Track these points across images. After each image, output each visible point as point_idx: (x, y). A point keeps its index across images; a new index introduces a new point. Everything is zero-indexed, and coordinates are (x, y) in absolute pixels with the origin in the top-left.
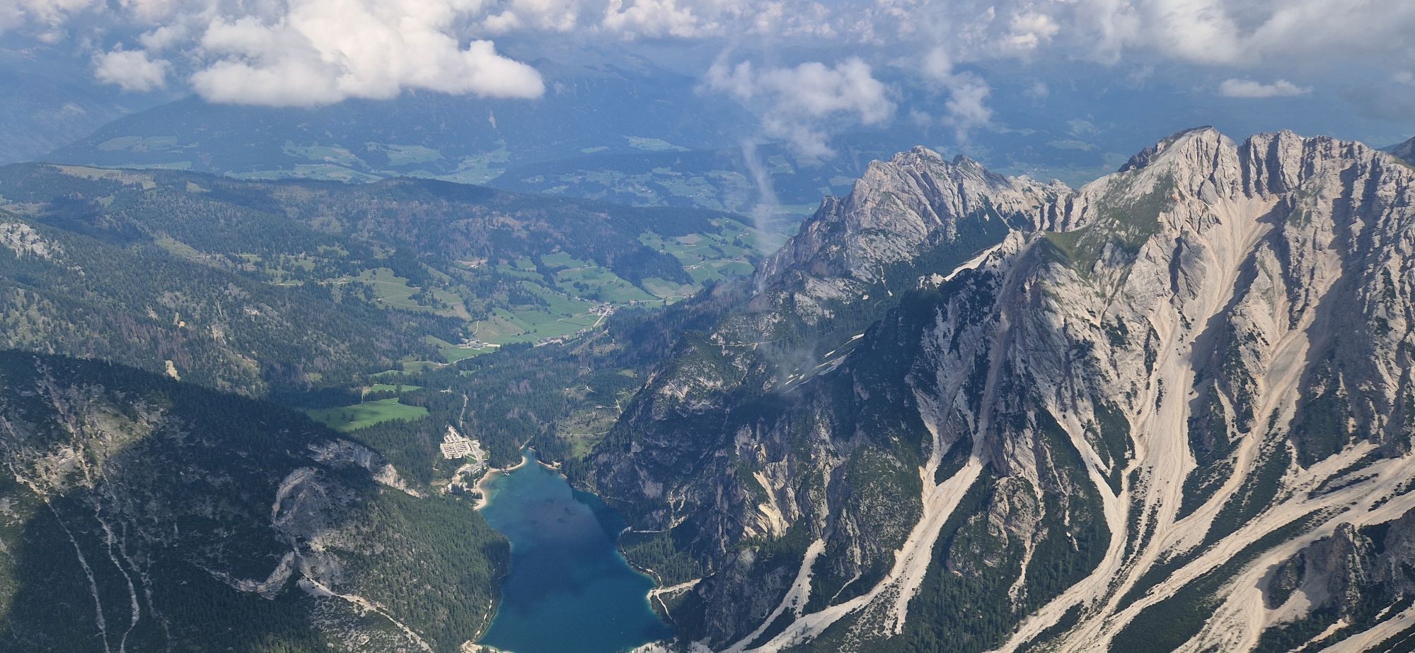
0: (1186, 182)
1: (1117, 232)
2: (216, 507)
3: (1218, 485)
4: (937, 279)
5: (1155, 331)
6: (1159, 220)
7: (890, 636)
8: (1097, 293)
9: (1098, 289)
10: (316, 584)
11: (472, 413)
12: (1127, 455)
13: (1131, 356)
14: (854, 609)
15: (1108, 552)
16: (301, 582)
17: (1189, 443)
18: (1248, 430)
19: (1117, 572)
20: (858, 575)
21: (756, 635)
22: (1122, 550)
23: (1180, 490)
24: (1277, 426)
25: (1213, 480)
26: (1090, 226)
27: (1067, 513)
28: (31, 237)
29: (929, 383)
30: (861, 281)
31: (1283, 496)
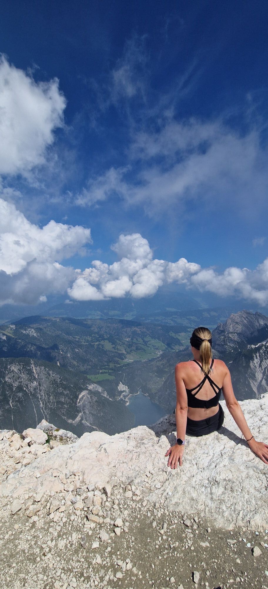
10: (86, 422)
11: (126, 379)
16: (83, 422)
30: (231, 346)
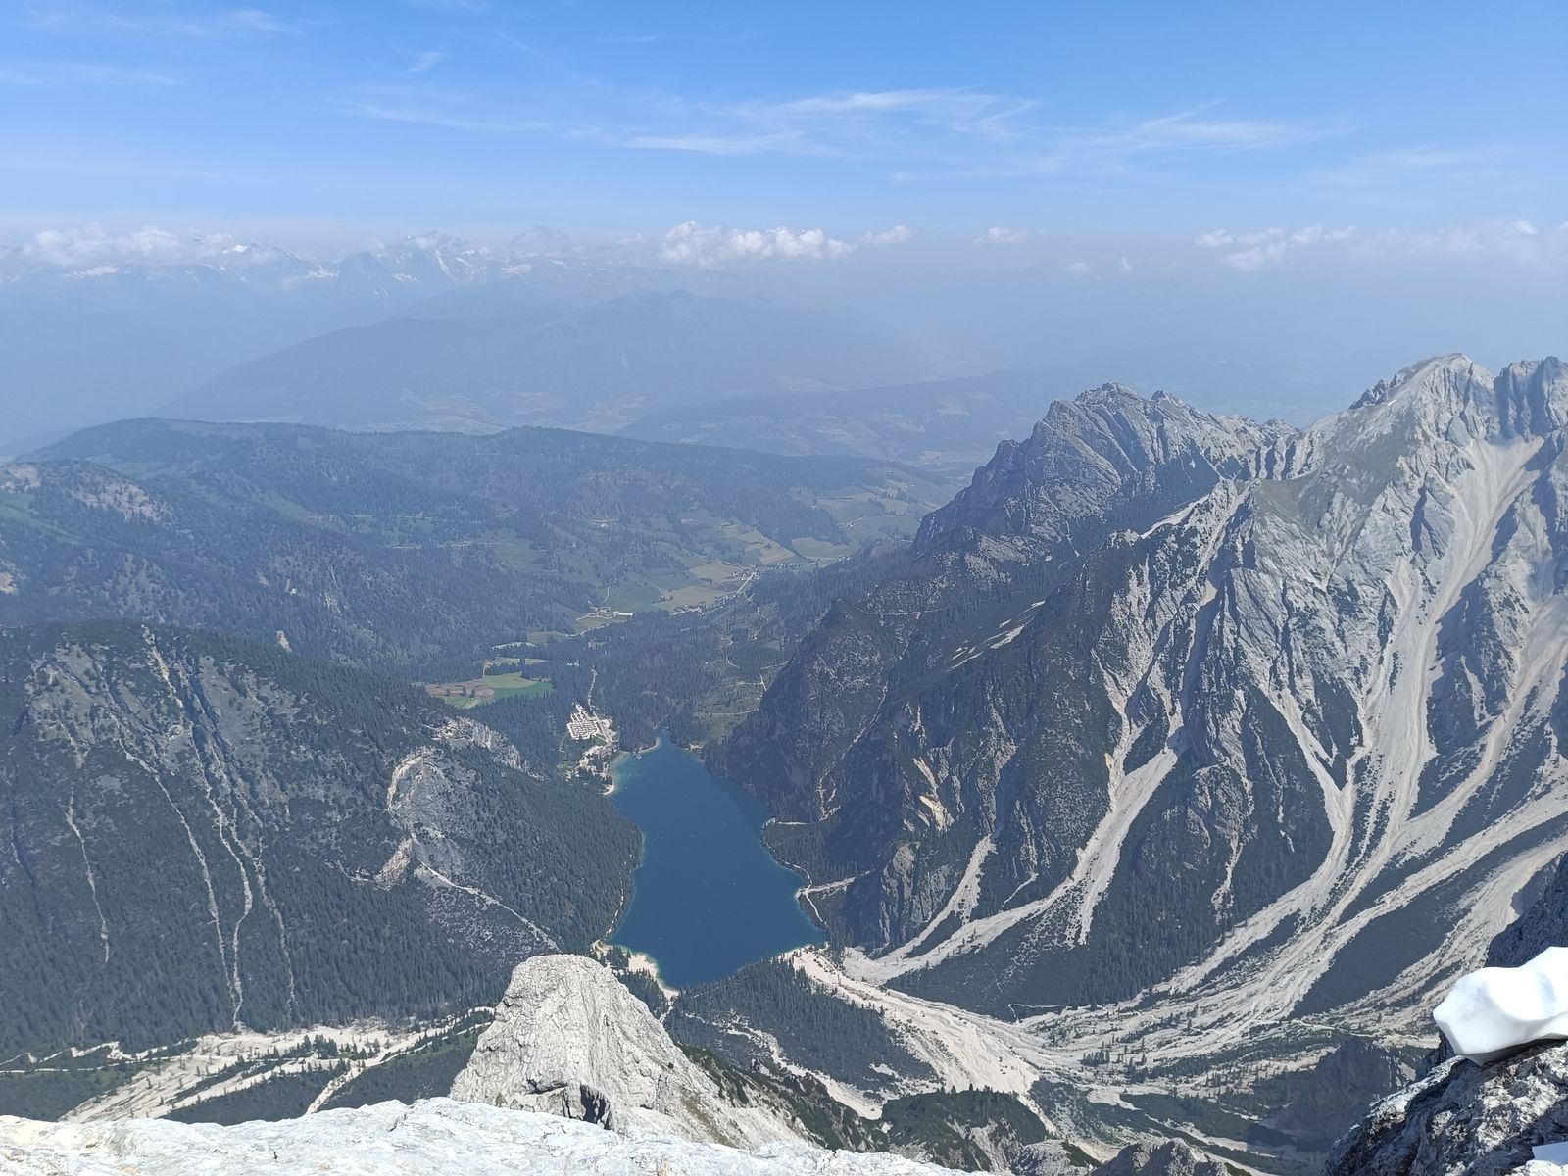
0: (1431, 420)
1: (1348, 480)
2: (328, 789)
3: (1462, 777)
4: (1131, 537)
5: (1391, 596)
6: (1399, 466)
7: (1073, 946)
8: (1323, 551)
9: (1324, 547)
10: (435, 873)
11: (602, 691)
12: (1354, 741)
13: (1361, 625)
14: (1030, 915)
15: (1330, 854)
16: (419, 872)
17: (1428, 728)
18: (1500, 712)
19: (1341, 877)
20: (1034, 876)
21: (917, 942)
22: (1346, 851)
23: (1415, 782)
24: (1534, 707)
25: (1456, 771)
26: (1316, 472)
27: (1281, 808)
28: (139, 499)
29: (1118, 657)
30: (1043, 539)
31: (1539, 790)
